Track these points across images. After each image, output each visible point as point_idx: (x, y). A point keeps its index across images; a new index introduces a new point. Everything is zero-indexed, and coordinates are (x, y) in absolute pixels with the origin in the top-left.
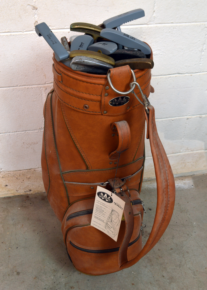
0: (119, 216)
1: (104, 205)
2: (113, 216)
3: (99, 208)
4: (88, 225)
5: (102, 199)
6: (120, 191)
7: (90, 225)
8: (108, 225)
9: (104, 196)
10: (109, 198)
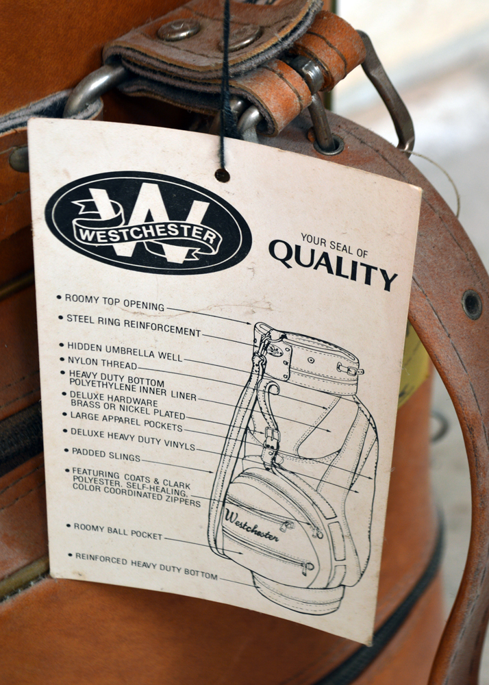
0: (357, 373)
1: (151, 316)
2: (277, 404)
3: (100, 369)
4: (26, 585)
5: (122, 263)
6: (303, 88)
7: (47, 572)
8: (244, 517)
9: (138, 218)
10: (198, 211)
